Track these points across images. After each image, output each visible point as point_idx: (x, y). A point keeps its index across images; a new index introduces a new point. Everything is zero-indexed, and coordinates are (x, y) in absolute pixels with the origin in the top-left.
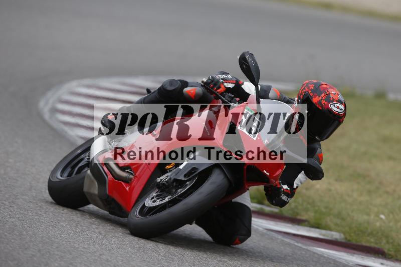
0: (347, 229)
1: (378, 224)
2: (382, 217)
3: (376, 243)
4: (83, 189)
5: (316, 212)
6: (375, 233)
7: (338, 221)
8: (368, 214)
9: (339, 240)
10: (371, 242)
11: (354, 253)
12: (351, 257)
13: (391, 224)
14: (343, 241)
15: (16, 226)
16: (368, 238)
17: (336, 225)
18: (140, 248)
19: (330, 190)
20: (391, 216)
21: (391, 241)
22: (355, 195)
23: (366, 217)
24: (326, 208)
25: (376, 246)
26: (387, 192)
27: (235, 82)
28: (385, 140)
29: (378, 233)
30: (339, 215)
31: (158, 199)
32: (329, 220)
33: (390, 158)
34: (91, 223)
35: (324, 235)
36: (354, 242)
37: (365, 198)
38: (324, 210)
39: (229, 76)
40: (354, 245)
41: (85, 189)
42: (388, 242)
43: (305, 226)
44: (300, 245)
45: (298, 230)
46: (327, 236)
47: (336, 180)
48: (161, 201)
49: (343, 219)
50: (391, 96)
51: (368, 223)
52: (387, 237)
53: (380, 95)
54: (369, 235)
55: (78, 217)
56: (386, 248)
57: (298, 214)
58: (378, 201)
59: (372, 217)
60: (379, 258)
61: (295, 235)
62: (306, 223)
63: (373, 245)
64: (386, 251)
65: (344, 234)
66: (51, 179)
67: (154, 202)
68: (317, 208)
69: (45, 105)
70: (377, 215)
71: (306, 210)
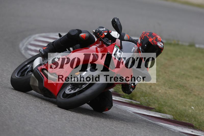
0: (175, 113)
1: (190, 111)
2: (193, 107)
3: (189, 121)
4: (29, 83)
5: (159, 104)
6: (189, 115)
7: (170, 109)
8: (185, 106)
9: (171, 119)
10: (186, 120)
11: (178, 126)
12: (176, 128)
13: (197, 111)
14: (173, 119)
15: (7, 108)
16: (185, 118)
17: (169, 111)
18: (70, 120)
19: (166, 93)
20: (197, 107)
21: (197, 120)
22: (179, 96)
23: (184, 108)
24: (164, 102)
25: (190, 123)
26: (195, 95)
27: (107, 32)
28: (194, 68)
29: (190, 116)
30: (170, 106)
31: (72, 90)
32: (165, 109)
33: (197, 77)
34: (45, 107)
35: (163, 116)
36: (178, 120)
37: (183, 98)
38: (163, 103)
39: (104, 29)
40: (178, 122)
41: (31, 83)
42: (195, 121)
43: (153, 111)
44: (151, 121)
45: (150, 113)
46: (164, 117)
47: (169, 88)
48: (74, 91)
49: (173, 108)
50: (197, 46)
51: (185, 110)
52: (195, 118)
53: (192, 45)
54: (185, 117)
55: (39, 104)
56: (194, 124)
57: (150, 105)
58: (190, 99)
59: (187, 107)
60: (191, 128)
61: (148, 116)
62: (154, 110)
63: (188, 122)
64: (194, 125)
65: (173, 116)
66: (12, 77)
67: (70, 91)
68: (159, 102)
69: (22, 46)
70: (190, 107)
71: (154, 103)
